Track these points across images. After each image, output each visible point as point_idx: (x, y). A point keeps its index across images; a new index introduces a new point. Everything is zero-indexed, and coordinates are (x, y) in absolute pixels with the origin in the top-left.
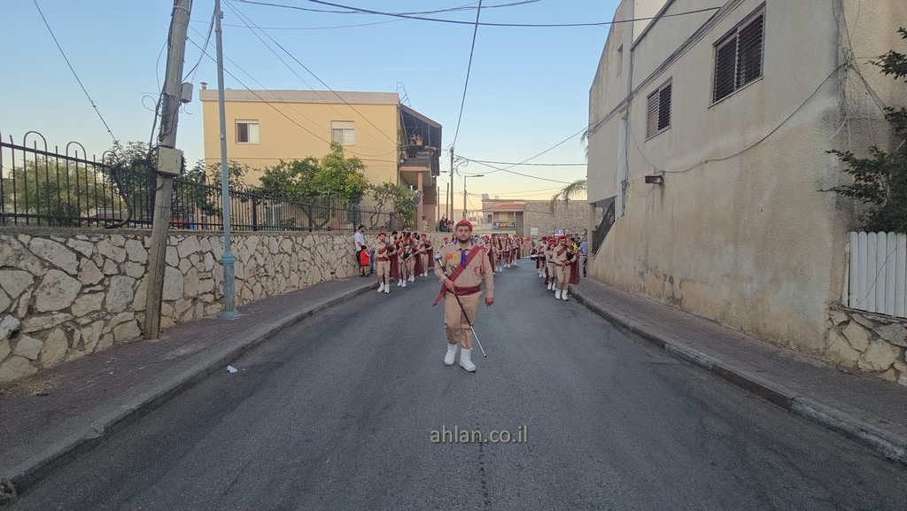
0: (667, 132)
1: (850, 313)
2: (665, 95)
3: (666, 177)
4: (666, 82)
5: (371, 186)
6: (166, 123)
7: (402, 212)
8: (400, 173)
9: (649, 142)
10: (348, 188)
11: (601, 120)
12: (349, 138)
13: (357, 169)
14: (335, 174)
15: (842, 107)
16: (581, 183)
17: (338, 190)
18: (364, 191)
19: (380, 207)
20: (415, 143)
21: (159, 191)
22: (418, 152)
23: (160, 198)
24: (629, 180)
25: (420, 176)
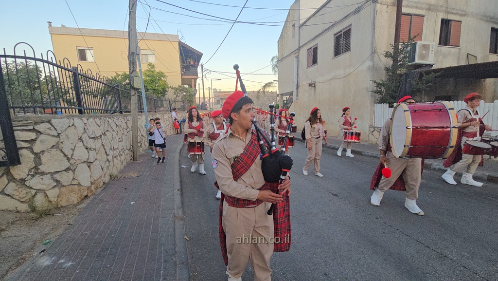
1: (374, 128)
2: (315, 50)
3: (316, 84)
4: (315, 45)
5: (171, 87)
6: (133, 65)
7: (189, 100)
8: (183, 80)
9: (309, 69)
10: (160, 89)
11: (284, 56)
12: (152, 60)
13: (162, 78)
14: (153, 81)
15: (373, 65)
16: (270, 83)
17: (154, 90)
18: (167, 90)
19: (178, 98)
20: (190, 63)
21: (134, 97)
22: (191, 68)
23: (134, 99)
24: (300, 84)
25: (193, 81)
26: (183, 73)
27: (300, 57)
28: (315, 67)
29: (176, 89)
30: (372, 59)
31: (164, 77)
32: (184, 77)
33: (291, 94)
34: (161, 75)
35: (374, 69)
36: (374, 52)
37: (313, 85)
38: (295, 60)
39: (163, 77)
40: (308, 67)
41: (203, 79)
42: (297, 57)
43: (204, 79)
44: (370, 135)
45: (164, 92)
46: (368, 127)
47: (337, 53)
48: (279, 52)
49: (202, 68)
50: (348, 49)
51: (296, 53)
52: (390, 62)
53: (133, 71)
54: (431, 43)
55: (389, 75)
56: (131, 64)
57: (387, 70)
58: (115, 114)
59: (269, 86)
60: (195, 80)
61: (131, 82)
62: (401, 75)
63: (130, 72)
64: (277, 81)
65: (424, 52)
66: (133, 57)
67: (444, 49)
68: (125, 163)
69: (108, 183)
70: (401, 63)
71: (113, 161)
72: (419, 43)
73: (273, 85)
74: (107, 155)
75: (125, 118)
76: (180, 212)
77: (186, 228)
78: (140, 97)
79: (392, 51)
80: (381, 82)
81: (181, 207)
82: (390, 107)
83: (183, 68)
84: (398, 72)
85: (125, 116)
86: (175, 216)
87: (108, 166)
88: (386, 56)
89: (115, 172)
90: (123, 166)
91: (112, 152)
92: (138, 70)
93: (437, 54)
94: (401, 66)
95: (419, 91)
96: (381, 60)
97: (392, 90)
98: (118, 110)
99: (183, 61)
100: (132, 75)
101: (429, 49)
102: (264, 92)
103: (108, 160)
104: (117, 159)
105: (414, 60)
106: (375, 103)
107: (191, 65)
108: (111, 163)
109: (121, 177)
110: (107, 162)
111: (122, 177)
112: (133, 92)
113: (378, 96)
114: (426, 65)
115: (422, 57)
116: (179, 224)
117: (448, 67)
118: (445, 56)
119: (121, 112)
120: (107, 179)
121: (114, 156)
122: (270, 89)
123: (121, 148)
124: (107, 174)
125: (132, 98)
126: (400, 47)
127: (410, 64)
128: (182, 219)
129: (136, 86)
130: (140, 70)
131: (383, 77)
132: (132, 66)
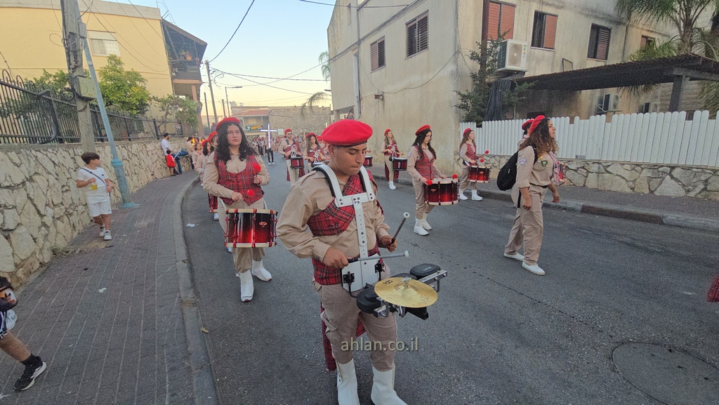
0: (384, 69)
2: (381, 45)
3: (385, 95)
4: (381, 38)
5: (154, 98)
6: (76, 57)
7: (189, 120)
8: (175, 86)
9: (374, 74)
10: (134, 101)
11: (338, 53)
12: (112, 49)
13: (138, 83)
14: (119, 87)
15: (457, 69)
16: (319, 94)
17: (124, 103)
18: (148, 102)
19: (168, 116)
20: (185, 58)
21: (82, 113)
22: (188, 67)
23: (85, 118)
24: (363, 96)
25: (194, 88)
26: (174, 74)
27: (361, 55)
28: (383, 70)
29: (164, 102)
30: (456, 62)
31: (141, 80)
32: (177, 81)
33: (351, 110)
34: (135, 77)
35: (457, 75)
36: (457, 52)
37: (381, 97)
38: (354, 58)
39: (138, 80)
40: (373, 70)
41: (210, 86)
42: (357, 55)
43: (213, 85)
44: (456, 165)
45: (142, 106)
46: (452, 154)
47: (411, 51)
48: (331, 47)
49: (208, 67)
50: (424, 46)
51: (355, 49)
52: (476, 66)
53: (76, 67)
54: (523, 43)
55: (477, 84)
56: (71, 53)
57: (474, 76)
58: (49, 144)
59: (318, 98)
60: (198, 86)
61: (75, 87)
62: (490, 85)
63: (69, 68)
64: (329, 91)
65: (515, 54)
66: (73, 43)
67: (538, 51)
68: (80, 228)
69: (50, 263)
70: (490, 68)
71: (55, 225)
72: (510, 42)
73: (325, 97)
74: (42, 216)
75: (71, 151)
76: (191, 295)
77: (202, 316)
78: (96, 115)
79: (479, 51)
80: (466, 94)
81: (192, 287)
82: (477, 126)
83: (173, 66)
84: (487, 80)
85: (68, 147)
86: (182, 302)
87: (47, 235)
88: (471, 58)
89: (61, 244)
90: (75, 234)
91: (50, 211)
92: (85, 66)
93: (529, 58)
94: (490, 72)
95: (511, 105)
96: (466, 64)
97: (480, 105)
98: (53, 136)
99: (172, 54)
100: (75, 74)
101: (521, 51)
102: (311, 107)
103: (44, 224)
104: (63, 222)
105: (504, 66)
106: (461, 121)
107: (189, 62)
108: (52, 229)
109: (75, 251)
110: (43, 228)
111: (77, 252)
112: (80, 105)
113: (464, 113)
114: (518, 72)
115: (514, 62)
116: (190, 313)
117: (542, 75)
118: (538, 61)
119: (61, 141)
120: (47, 256)
121: (56, 217)
122: (320, 104)
123: (68, 202)
124: (46, 248)
125: (81, 115)
126: (488, 47)
127: (500, 70)
128: (194, 304)
129: (84, 94)
130: (91, 66)
131: (469, 87)
132: (72, 58)
